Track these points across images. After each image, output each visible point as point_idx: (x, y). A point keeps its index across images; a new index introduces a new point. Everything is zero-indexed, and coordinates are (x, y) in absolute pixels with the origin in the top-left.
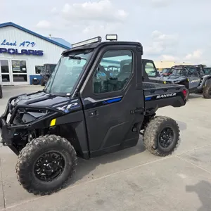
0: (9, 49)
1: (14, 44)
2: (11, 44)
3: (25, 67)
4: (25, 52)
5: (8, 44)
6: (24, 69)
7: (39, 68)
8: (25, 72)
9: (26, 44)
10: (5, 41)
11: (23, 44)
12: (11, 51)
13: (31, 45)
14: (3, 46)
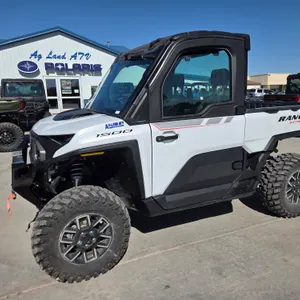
1: (64, 57)
2: (59, 57)
3: (78, 88)
4: (77, 68)
5: (55, 57)
6: (76, 91)
8: (78, 94)
9: (79, 56)
10: (51, 53)
11: (75, 56)
12: (60, 67)
13: (84, 57)
14: (49, 61)
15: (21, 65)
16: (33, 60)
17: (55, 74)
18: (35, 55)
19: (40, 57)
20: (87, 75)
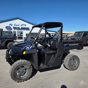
0: (17, 27)
1: (19, 25)
2: (17, 25)
5: (16, 25)
6: (22, 35)
7: (27, 35)
8: (22, 36)
9: (23, 25)
10: (15, 24)
12: (17, 28)
13: (25, 25)
14: (14, 26)
15: (6, 27)
16: (10, 26)
17: (17, 30)
18: (11, 25)
19: (12, 25)
20: (25, 30)
